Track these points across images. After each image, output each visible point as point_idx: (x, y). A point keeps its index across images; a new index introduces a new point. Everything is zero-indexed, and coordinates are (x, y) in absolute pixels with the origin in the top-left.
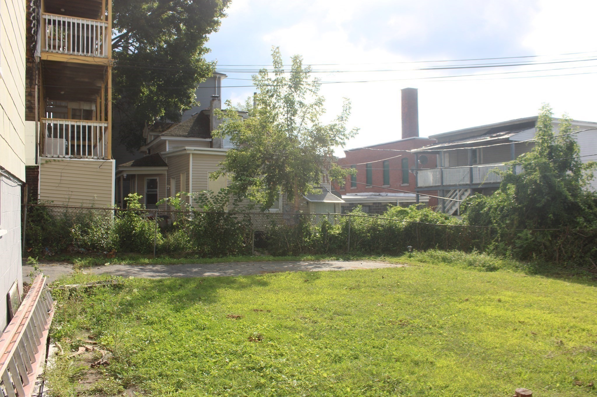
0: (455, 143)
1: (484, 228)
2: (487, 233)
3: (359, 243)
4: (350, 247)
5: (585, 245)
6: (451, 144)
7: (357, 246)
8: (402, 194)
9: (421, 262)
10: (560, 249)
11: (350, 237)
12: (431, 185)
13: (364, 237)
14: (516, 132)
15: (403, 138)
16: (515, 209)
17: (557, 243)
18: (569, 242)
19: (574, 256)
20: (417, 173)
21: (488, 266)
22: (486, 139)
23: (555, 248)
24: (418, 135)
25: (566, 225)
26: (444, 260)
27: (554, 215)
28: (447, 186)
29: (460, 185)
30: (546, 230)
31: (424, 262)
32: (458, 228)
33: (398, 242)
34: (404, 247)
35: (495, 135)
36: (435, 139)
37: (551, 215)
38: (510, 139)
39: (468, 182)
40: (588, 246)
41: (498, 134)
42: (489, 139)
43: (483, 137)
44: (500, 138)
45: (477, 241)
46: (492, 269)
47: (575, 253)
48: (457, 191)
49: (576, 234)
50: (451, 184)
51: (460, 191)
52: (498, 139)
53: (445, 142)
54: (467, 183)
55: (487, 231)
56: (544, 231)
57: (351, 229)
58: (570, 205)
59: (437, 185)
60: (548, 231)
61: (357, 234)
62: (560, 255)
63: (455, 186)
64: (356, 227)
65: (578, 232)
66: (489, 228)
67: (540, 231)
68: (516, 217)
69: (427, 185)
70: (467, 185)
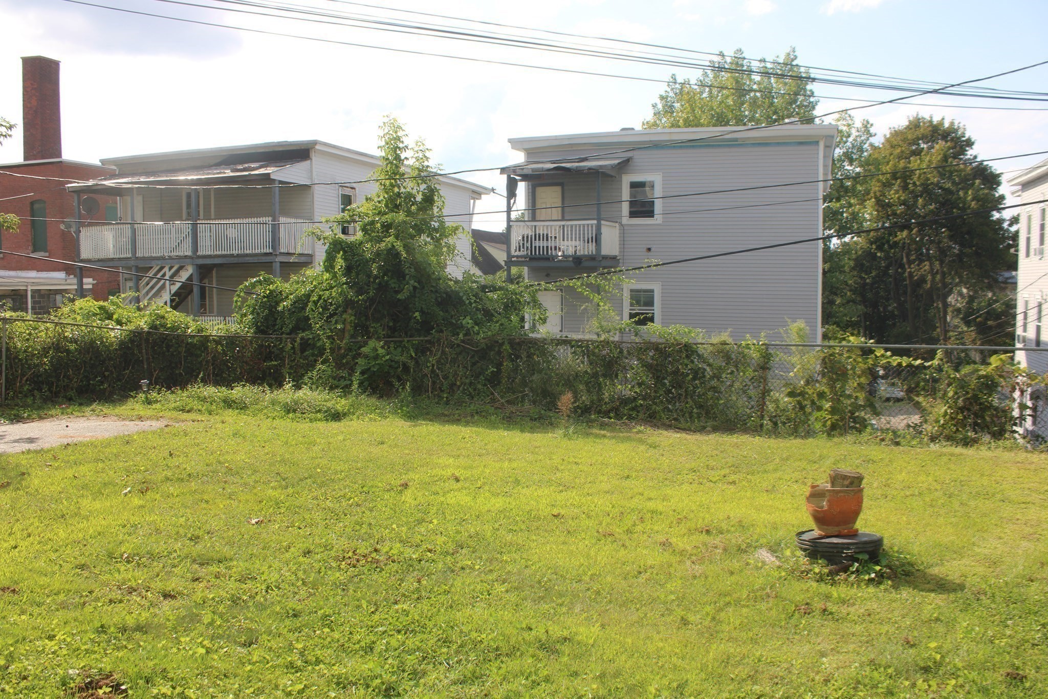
0: (159, 176)
1: (288, 338)
2: (293, 348)
3: (27, 380)
4: (7, 389)
5: (474, 364)
6: (152, 179)
7: (21, 386)
8: (33, 274)
9: (183, 410)
10: (433, 371)
11: (7, 369)
12: (112, 256)
13: (36, 366)
14: (278, 165)
15: (26, 159)
16: (348, 304)
17: (429, 361)
18: (447, 358)
19: (458, 383)
20: (80, 231)
21: (326, 412)
22: (225, 173)
23: (426, 371)
24: (60, 155)
25: (442, 331)
26: (229, 404)
27: (422, 312)
28: (144, 259)
29: (170, 258)
30: (406, 340)
31: (189, 411)
32: (232, 341)
33: (107, 373)
34: (119, 383)
35: (240, 167)
36: (114, 168)
37: (417, 314)
38: (272, 177)
39: (189, 253)
40: (479, 364)
41: (246, 165)
42: (229, 173)
43: (216, 169)
44: (253, 173)
45: (276, 363)
46: (336, 416)
47: (459, 378)
48: (166, 269)
49: (458, 345)
50: (154, 255)
51: (170, 268)
52: (250, 175)
53: (141, 174)
54: (186, 254)
55: (294, 345)
56: (403, 341)
57: (8, 349)
58: (445, 296)
59: (122, 256)
60: (408, 341)
61: (20, 360)
62: (434, 383)
63: (162, 258)
64: (19, 345)
65: (463, 341)
66: (298, 340)
67: (395, 342)
68: (349, 317)
69: (102, 255)
70: (186, 257)
